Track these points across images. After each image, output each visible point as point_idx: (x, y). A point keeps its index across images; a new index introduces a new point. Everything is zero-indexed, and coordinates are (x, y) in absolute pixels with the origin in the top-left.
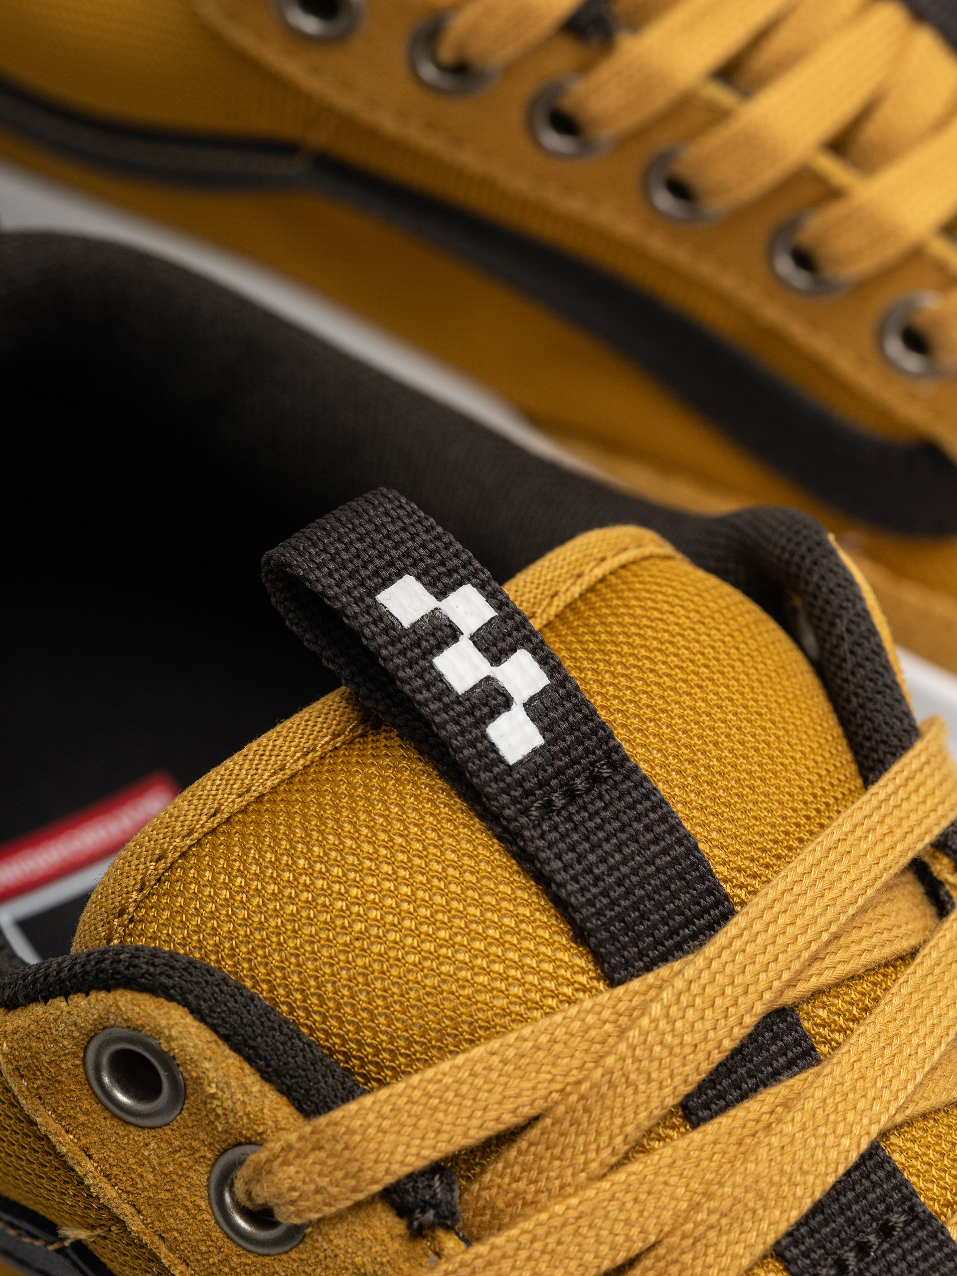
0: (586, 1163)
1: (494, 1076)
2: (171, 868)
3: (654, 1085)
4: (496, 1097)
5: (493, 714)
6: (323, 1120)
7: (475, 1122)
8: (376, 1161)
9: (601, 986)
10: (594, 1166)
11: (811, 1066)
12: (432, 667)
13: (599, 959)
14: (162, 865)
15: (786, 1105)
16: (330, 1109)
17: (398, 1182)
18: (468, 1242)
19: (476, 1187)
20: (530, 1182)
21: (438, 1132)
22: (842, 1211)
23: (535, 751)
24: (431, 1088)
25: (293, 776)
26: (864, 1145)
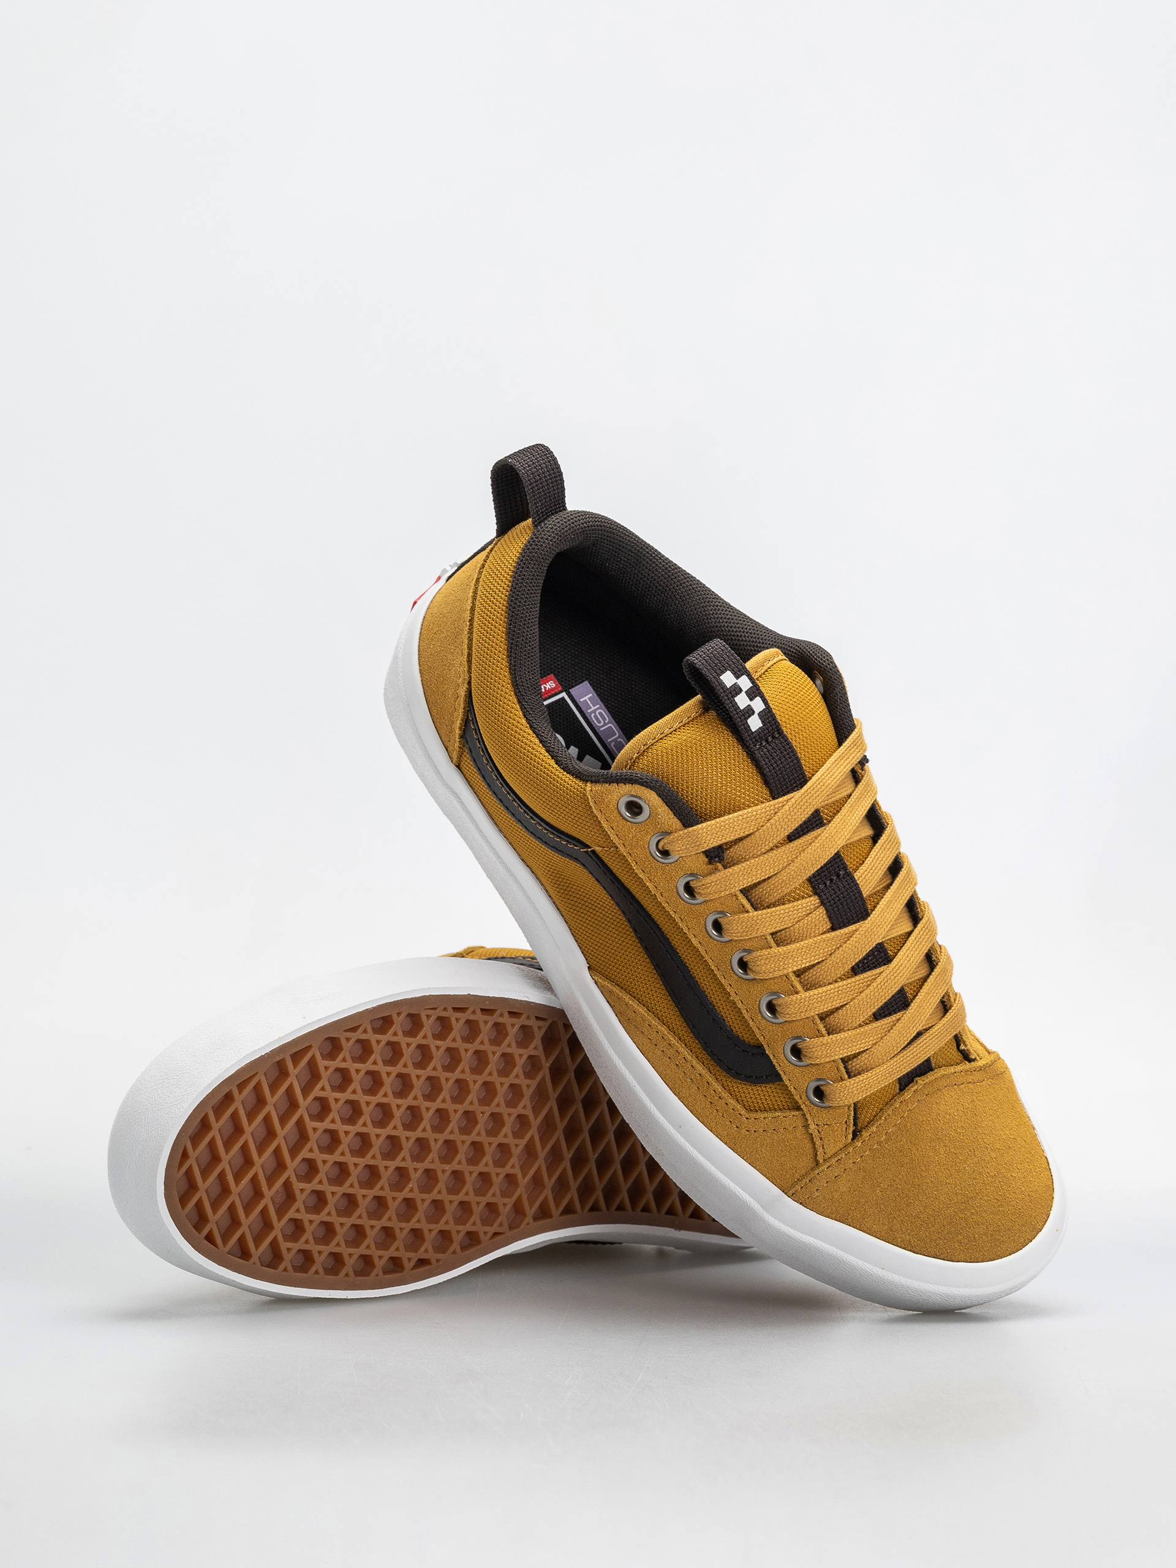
0: (761, 849)
1: (740, 822)
2: (647, 748)
3: (783, 829)
4: (739, 828)
5: (749, 716)
6: (691, 829)
7: (733, 835)
8: (705, 842)
9: (771, 799)
10: (763, 850)
11: (822, 826)
12: (734, 700)
13: (771, 792)
14: (645, 747)
15: (816, 838)
16: (693, 826)
17: (710, 849)
18: (725, 867)
19: (728, 852)
20: (744, 852)
21: (723, 836)
22: (827, 869)
23: (760, 728)
24: (722, 823)
25: (685, 724)
26: (836, 851)
